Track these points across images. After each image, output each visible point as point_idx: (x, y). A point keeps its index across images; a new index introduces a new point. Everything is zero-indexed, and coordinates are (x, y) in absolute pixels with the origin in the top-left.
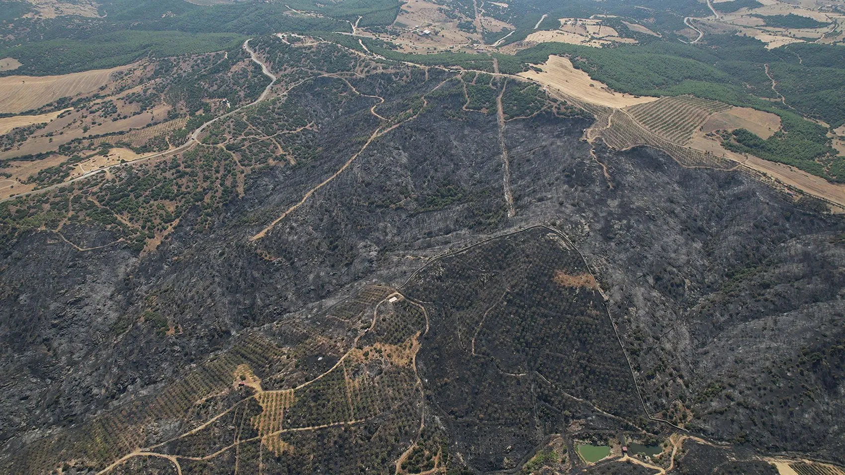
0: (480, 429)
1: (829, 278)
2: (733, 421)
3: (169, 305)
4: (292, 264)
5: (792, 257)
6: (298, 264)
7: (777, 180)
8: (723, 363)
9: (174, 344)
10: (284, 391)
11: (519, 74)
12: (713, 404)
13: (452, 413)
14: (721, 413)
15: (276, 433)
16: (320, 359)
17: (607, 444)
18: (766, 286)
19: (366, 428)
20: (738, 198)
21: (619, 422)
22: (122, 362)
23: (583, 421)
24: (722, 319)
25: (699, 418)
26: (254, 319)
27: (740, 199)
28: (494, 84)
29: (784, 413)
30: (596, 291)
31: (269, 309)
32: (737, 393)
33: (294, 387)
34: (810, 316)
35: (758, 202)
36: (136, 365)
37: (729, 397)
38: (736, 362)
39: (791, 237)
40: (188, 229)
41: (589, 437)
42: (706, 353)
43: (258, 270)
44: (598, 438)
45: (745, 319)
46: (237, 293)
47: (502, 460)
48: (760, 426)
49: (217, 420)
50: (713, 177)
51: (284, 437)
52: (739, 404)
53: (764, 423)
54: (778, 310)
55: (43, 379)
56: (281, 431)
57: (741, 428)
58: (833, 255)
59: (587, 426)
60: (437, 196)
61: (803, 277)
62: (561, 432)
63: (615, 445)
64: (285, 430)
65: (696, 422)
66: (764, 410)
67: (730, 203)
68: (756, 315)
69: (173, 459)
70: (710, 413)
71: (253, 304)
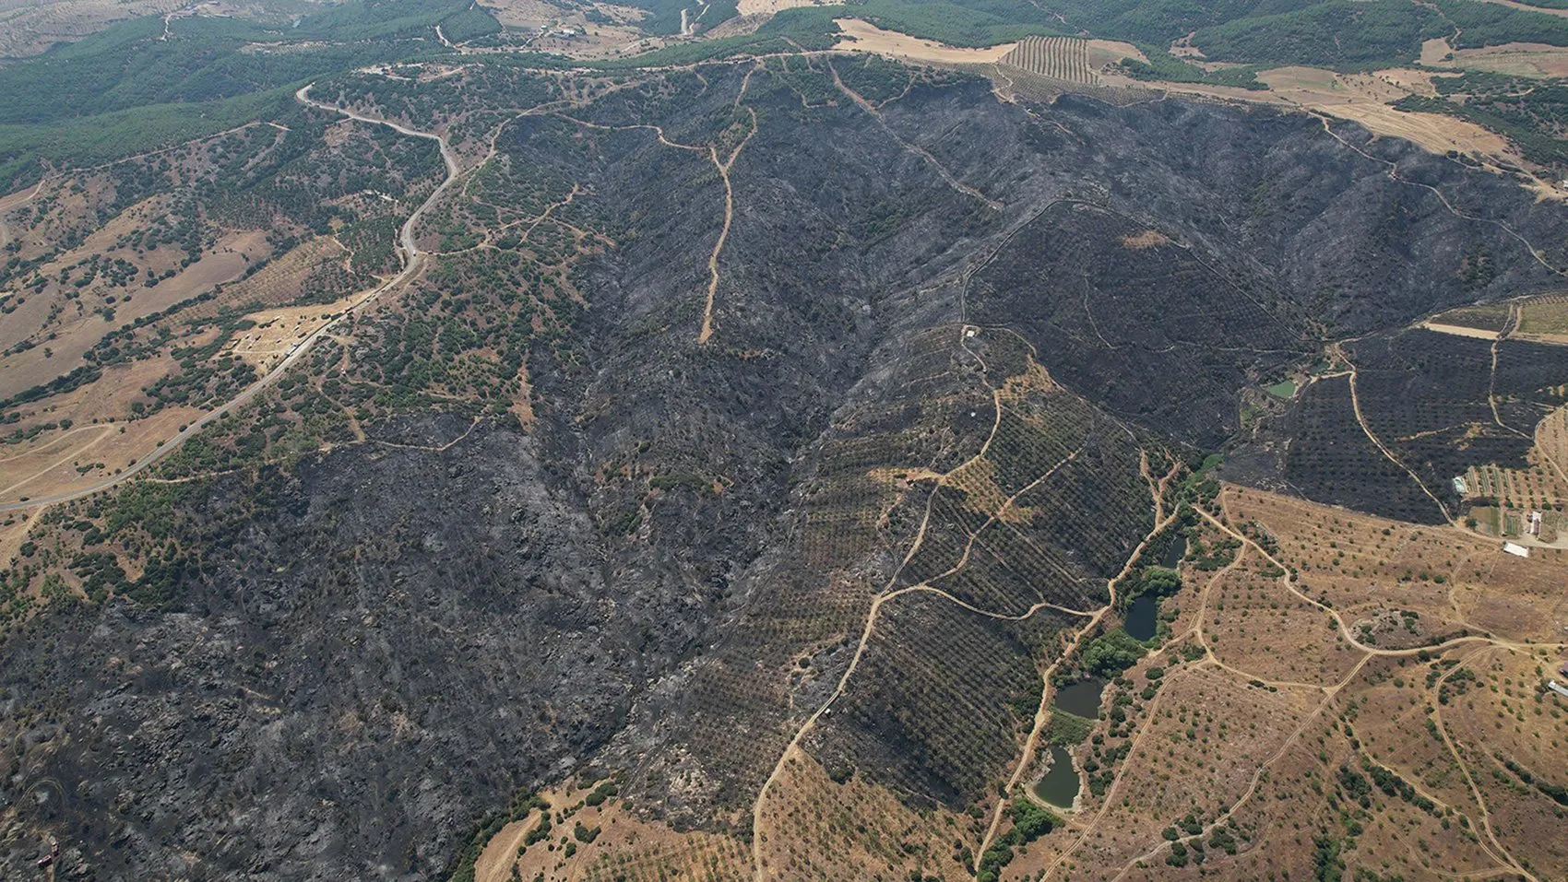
0: (1181, 411)
1: (1333, 168)
2: (1362, 312)
3: (679, 459)
4: (786, 351)
5: (1286, 164)
6: (793, 349)
7: (1213, 97)
8: (1314, 273)
9: (737, 501)
10: (969, 463)
11: (835, 47)
12: (1335, 308)
13: (1143, 410)
14: (1349, 311)
15: (1006, 505)
16: (973, 414)
17: (1285, 379)
18: (1287, 196)
19: (1089, 455)
20: (1192, 125)
21: (1281, 353)
22: (687, 552)
23: (1253, 366)
24: (1277, 239)
25: (1333, 326)
26: (799, 434)
27: (1195, 125)
28: (816, 66)
29: (1394, 288)
30: (1172, 244)
31: (809, 414)
32: (1346, 290)
33: (978, 453)
34: (1347, 205)
35: (1218, 122)
36: (712, 546)
37: (1343, 296)
38: (1324, 266)
39: (1268, 146)
40: (556, 373)
41: (1269, 378)
42: (1288, 273)
43: (750, 373)
44: (1277, 377)
45: (1294, 232)
46: (748, 412)
47: (1222, 430)
48: (1384, 306)
49: (927, 525)
50: (1156, 111)
51: (1022, 502)
52: (1357, 297)
53: (1386, 302)
54: (1316, 213)
55: (583, 629)
56: (1010, 500)
57: (1373, 315)
58: (1321, 148)
59: (1260, 370)
60: (873, 219)
61: (1312, 176)
62: (1244, 385)
63: (1293, 376)
64: (1014, 497)
65: (1333, 329)
66: (1379, 292)
67: (1188, 132)
68: (1302, 224)
69: (922, 586)
70: (1339, 316)
71: (784, 415)
